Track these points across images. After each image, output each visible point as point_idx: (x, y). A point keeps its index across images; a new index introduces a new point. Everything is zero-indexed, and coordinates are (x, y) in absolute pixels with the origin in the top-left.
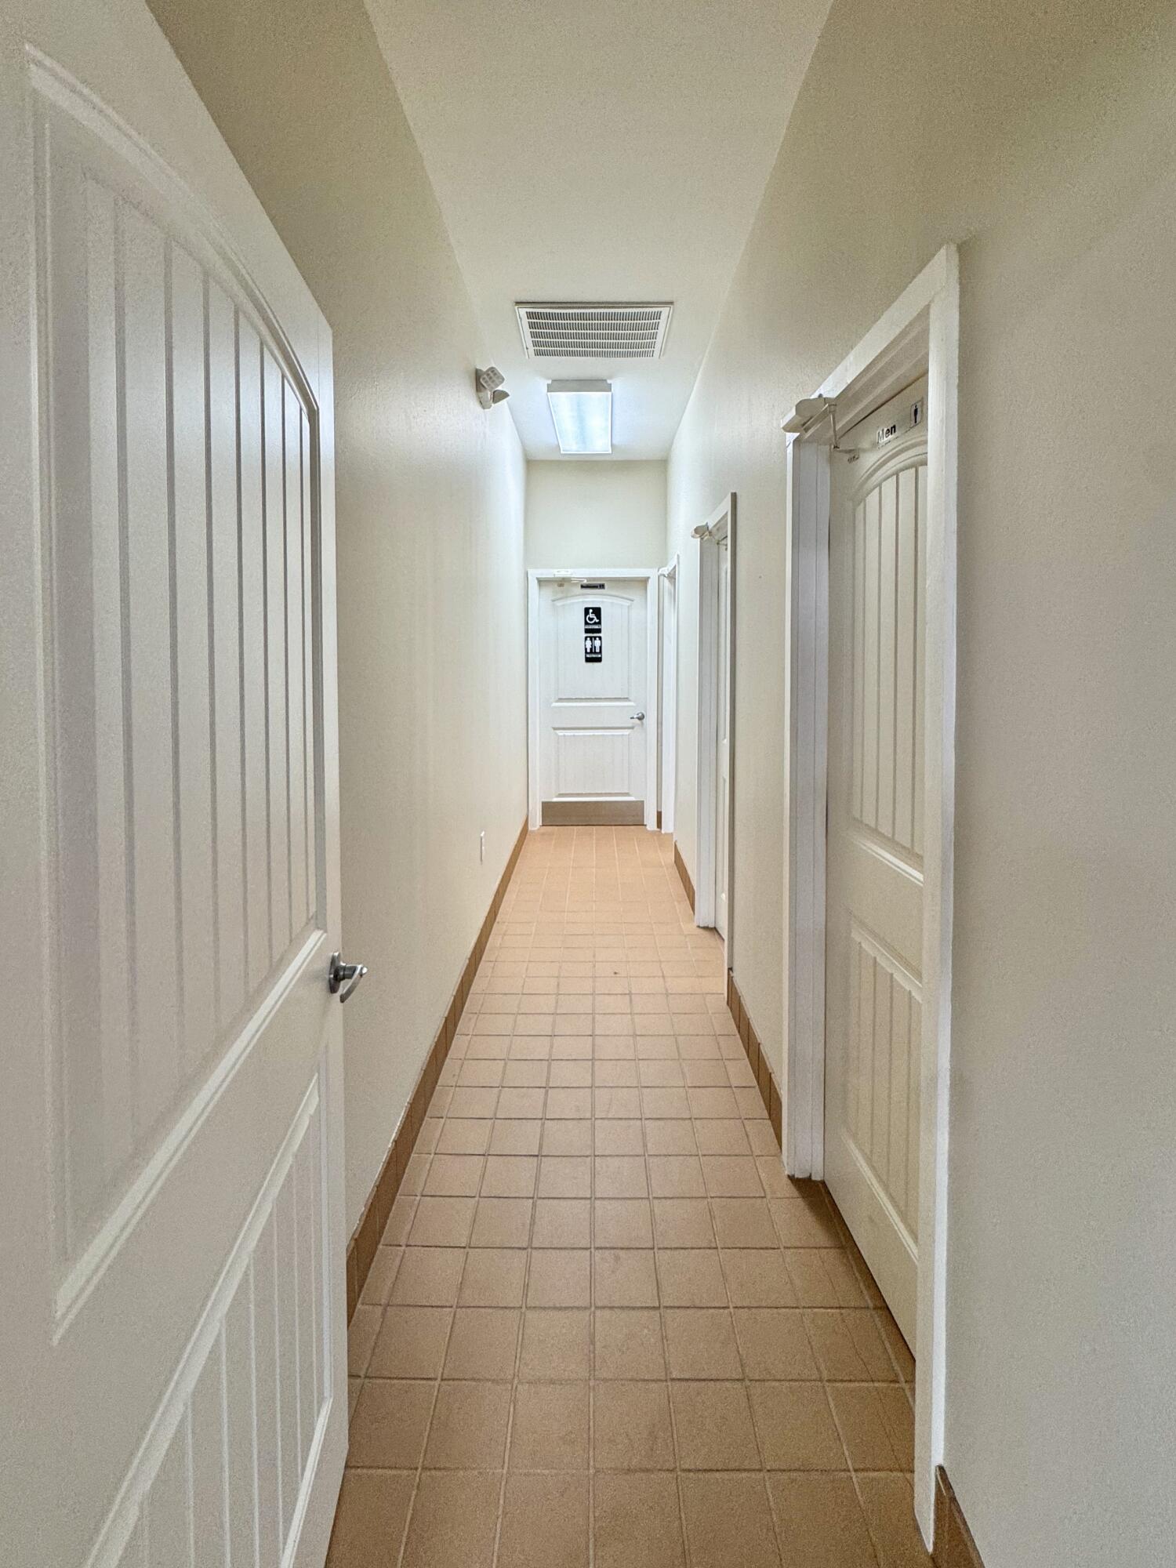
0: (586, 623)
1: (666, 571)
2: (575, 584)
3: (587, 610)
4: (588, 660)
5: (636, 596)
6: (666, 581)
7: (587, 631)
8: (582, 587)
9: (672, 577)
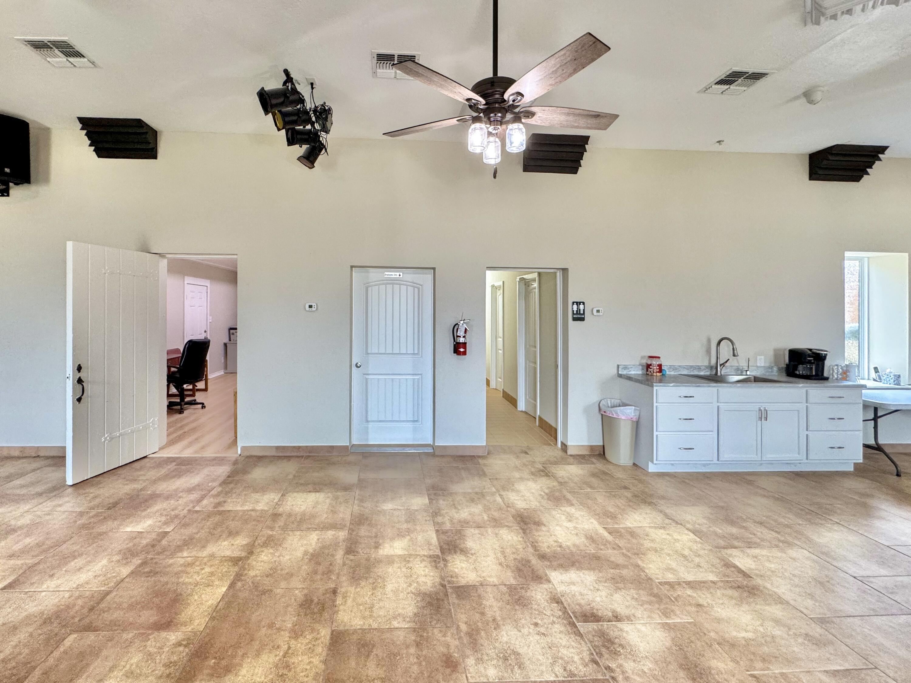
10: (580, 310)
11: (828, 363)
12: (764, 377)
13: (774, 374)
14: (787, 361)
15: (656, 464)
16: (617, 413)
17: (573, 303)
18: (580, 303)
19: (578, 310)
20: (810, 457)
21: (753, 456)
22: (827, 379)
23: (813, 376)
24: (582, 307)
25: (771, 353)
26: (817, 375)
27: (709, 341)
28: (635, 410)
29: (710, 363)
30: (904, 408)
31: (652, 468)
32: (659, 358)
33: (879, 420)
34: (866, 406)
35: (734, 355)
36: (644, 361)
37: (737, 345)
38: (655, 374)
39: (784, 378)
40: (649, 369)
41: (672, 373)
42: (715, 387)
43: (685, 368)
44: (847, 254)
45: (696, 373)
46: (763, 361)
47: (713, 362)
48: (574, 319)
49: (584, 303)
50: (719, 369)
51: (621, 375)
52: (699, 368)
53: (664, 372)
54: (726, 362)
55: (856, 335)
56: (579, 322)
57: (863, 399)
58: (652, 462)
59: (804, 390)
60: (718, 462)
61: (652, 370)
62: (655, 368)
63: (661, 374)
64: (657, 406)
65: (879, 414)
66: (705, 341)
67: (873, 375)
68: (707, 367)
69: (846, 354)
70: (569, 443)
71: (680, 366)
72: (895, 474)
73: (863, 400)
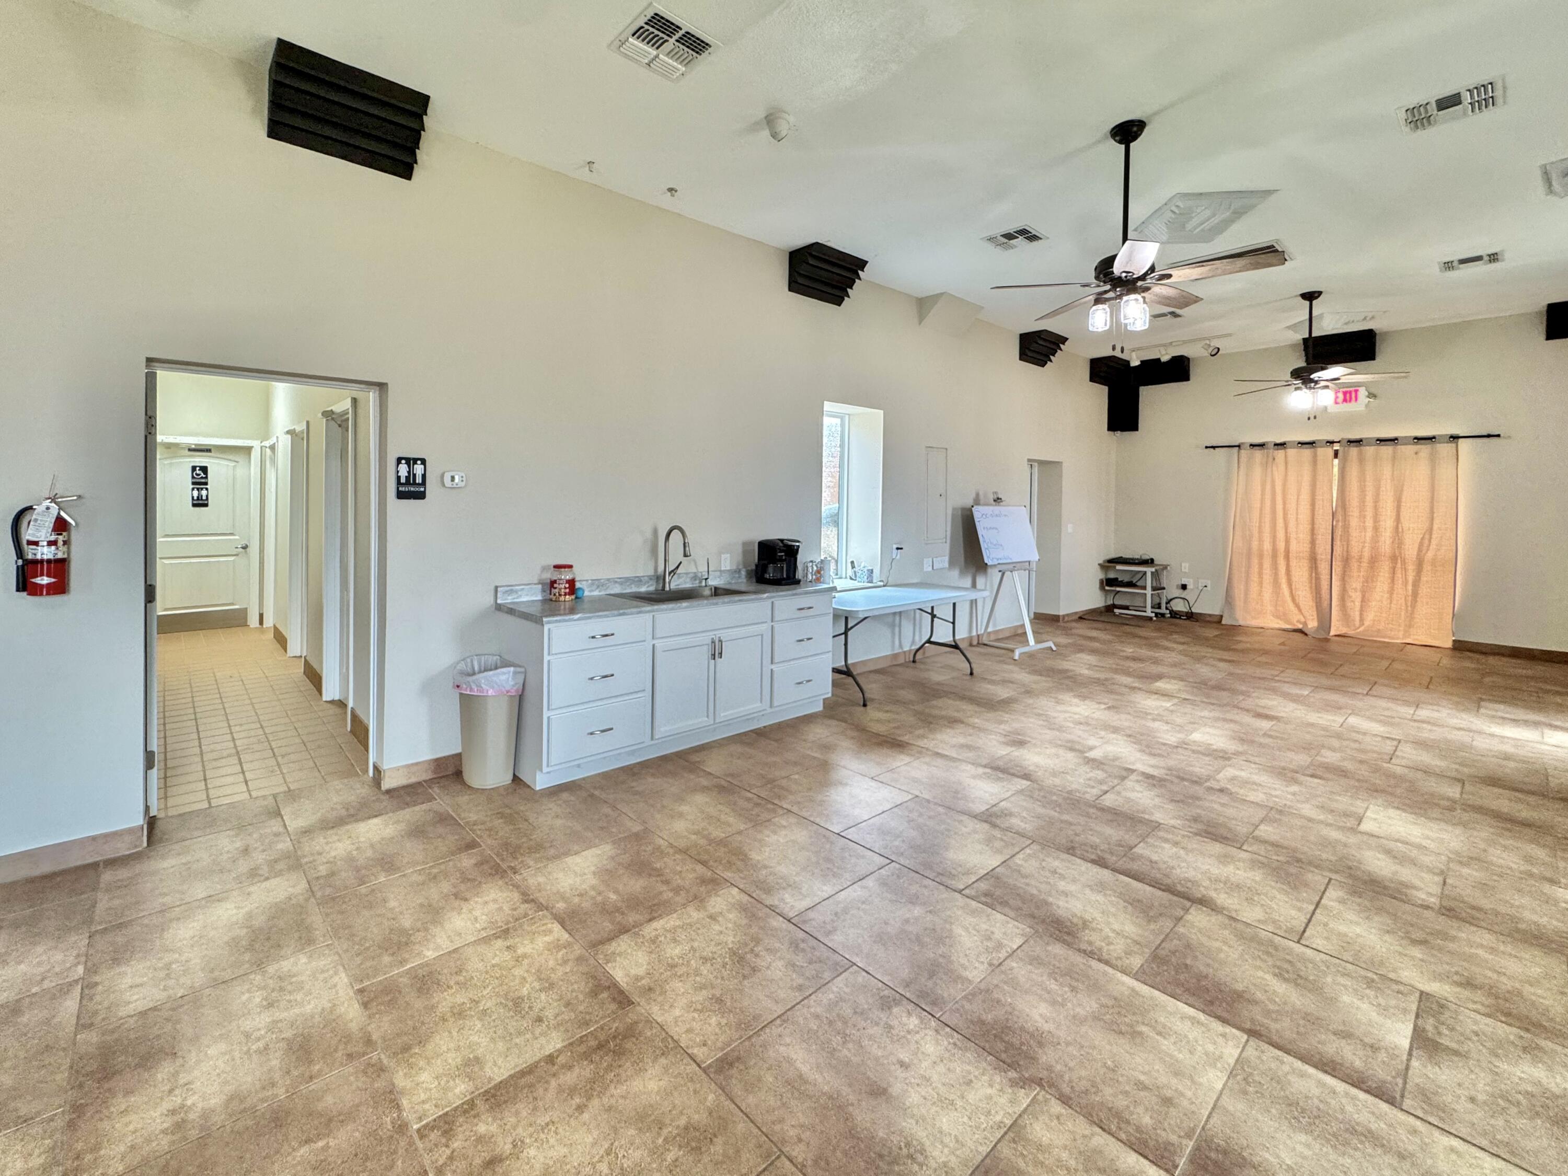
0: (193, 477)
1: (267, 443)
2: (183, 448)
3: (194, 468)
4: (194, 505)
5: (241, 458)
6: (268, 450)
7: (193, 483)
8: (190, 450)
9: (272, 448)
10: (414, 475)
11: (801, 558)
12: (728, 587)
13: (742, 583)
14: (756, 560)
15: (548, 773)
16: (479, 686)
17: (399, 460)
18: (415, 460)
19: (411, 477)
20: (776, 704)
21: (703, 721)
22: (798, 582)
23: (784, 579)
24: (419, 469)
25: (739, 549)
26: (788, 577)
27: (655, 532)
28: (515, 673)
29: (656, 570)
30: (876, 613)
31: (541, 782)
32: (570, 567)
33: (850, 633)
34: (837, 615)
35: (685, 555)
36: (549, 576)
37: (690, 538)
38: (562, 598)
39: (754, 587)
40: (553, 590)
41: (596, 593)
42: (649, 612)
43: (616, 582)
44: (828, 406)
45: (634, 589)
46: (728, 562)
47: (661, 569)
48: (401, 495)
49: (423, 462)
50: (667, 580)
51: (500, 605)
52: (638, 580)
53: (579, 594)
54: (678, 567)
55: (835, 520)
56: (412, 501)
57: (834, 606)
58: (541, 770)
59: (769, 602)
60: (653, 742)
61: (557, 590)
62: (563, 586)
63: (573, 597)
64: (549, 661)
65: (849, 626)
66: (649, 534)
67: (850, 572)
68: (650, 578)
69: (822, 545)
70: (385, 766)
71: (608, 580)
72: (862, 703)
73: (834, 609)
